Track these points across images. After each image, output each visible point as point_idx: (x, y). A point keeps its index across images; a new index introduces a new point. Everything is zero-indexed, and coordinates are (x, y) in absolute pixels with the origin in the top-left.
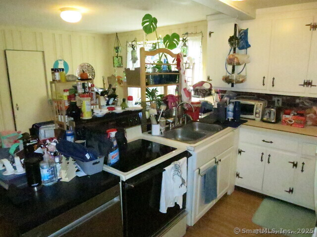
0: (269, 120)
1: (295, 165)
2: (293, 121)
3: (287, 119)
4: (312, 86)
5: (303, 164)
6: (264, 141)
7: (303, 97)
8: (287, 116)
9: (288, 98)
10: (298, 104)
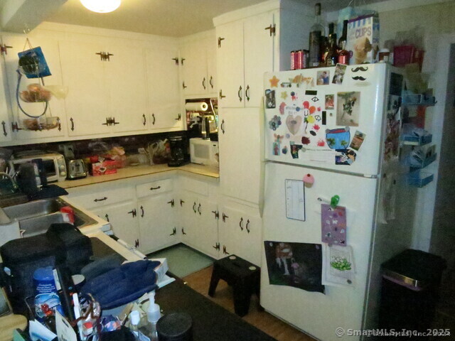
0: (80, 175)
1: (134, 213)
2: (106, 168)
3: (97, 167)
4: (115, 123)
5: (142, 208)
6: (96, 200)
7: (97, 140)
8: (97, 164)
9: (79, 144)
10: (92, 148)
